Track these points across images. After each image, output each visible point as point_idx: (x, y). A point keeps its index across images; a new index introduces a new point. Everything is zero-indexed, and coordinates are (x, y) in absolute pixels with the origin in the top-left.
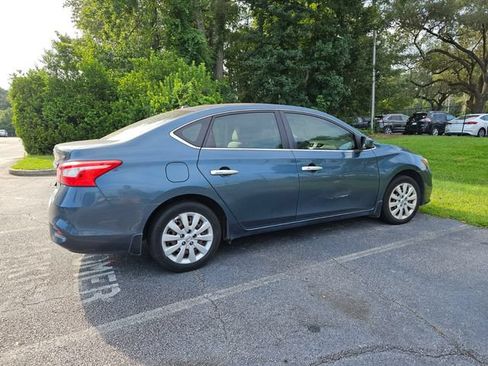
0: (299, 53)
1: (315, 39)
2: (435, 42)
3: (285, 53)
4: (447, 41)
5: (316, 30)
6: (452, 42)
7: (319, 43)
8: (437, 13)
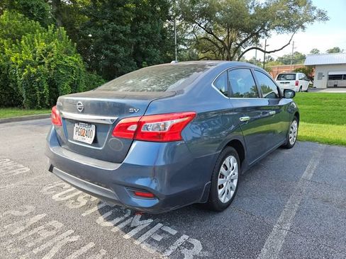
0: (128, 28)
1: (137, 20)
2: (202, 33)
3: (118, 27)
4: (209, 33)
5: (137, 12)
6: (212, 34)
7: (142, 24)
8: (206, 14)
